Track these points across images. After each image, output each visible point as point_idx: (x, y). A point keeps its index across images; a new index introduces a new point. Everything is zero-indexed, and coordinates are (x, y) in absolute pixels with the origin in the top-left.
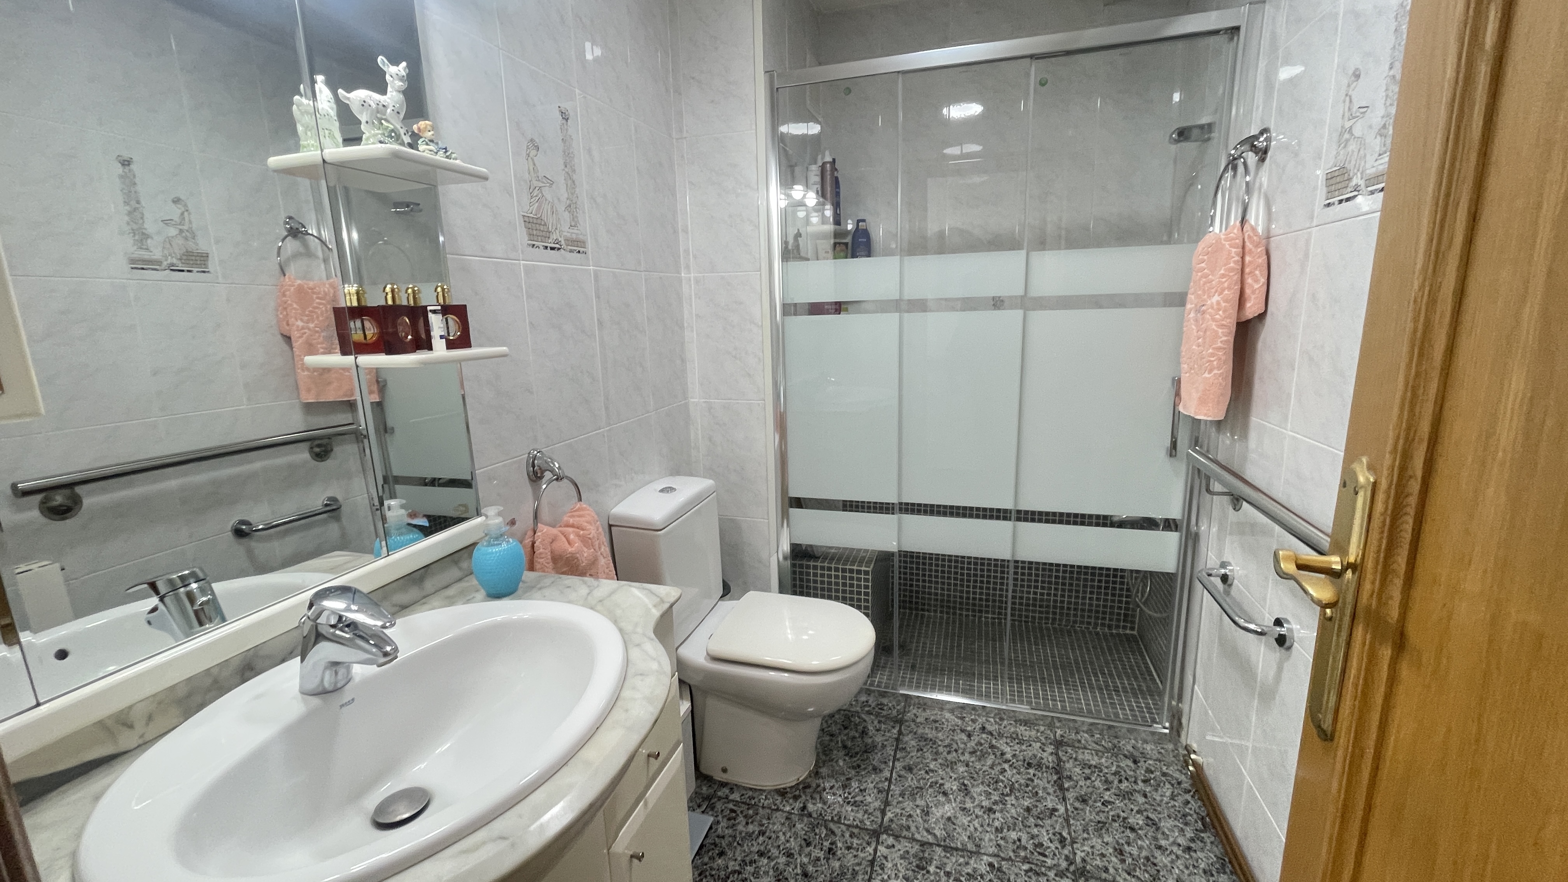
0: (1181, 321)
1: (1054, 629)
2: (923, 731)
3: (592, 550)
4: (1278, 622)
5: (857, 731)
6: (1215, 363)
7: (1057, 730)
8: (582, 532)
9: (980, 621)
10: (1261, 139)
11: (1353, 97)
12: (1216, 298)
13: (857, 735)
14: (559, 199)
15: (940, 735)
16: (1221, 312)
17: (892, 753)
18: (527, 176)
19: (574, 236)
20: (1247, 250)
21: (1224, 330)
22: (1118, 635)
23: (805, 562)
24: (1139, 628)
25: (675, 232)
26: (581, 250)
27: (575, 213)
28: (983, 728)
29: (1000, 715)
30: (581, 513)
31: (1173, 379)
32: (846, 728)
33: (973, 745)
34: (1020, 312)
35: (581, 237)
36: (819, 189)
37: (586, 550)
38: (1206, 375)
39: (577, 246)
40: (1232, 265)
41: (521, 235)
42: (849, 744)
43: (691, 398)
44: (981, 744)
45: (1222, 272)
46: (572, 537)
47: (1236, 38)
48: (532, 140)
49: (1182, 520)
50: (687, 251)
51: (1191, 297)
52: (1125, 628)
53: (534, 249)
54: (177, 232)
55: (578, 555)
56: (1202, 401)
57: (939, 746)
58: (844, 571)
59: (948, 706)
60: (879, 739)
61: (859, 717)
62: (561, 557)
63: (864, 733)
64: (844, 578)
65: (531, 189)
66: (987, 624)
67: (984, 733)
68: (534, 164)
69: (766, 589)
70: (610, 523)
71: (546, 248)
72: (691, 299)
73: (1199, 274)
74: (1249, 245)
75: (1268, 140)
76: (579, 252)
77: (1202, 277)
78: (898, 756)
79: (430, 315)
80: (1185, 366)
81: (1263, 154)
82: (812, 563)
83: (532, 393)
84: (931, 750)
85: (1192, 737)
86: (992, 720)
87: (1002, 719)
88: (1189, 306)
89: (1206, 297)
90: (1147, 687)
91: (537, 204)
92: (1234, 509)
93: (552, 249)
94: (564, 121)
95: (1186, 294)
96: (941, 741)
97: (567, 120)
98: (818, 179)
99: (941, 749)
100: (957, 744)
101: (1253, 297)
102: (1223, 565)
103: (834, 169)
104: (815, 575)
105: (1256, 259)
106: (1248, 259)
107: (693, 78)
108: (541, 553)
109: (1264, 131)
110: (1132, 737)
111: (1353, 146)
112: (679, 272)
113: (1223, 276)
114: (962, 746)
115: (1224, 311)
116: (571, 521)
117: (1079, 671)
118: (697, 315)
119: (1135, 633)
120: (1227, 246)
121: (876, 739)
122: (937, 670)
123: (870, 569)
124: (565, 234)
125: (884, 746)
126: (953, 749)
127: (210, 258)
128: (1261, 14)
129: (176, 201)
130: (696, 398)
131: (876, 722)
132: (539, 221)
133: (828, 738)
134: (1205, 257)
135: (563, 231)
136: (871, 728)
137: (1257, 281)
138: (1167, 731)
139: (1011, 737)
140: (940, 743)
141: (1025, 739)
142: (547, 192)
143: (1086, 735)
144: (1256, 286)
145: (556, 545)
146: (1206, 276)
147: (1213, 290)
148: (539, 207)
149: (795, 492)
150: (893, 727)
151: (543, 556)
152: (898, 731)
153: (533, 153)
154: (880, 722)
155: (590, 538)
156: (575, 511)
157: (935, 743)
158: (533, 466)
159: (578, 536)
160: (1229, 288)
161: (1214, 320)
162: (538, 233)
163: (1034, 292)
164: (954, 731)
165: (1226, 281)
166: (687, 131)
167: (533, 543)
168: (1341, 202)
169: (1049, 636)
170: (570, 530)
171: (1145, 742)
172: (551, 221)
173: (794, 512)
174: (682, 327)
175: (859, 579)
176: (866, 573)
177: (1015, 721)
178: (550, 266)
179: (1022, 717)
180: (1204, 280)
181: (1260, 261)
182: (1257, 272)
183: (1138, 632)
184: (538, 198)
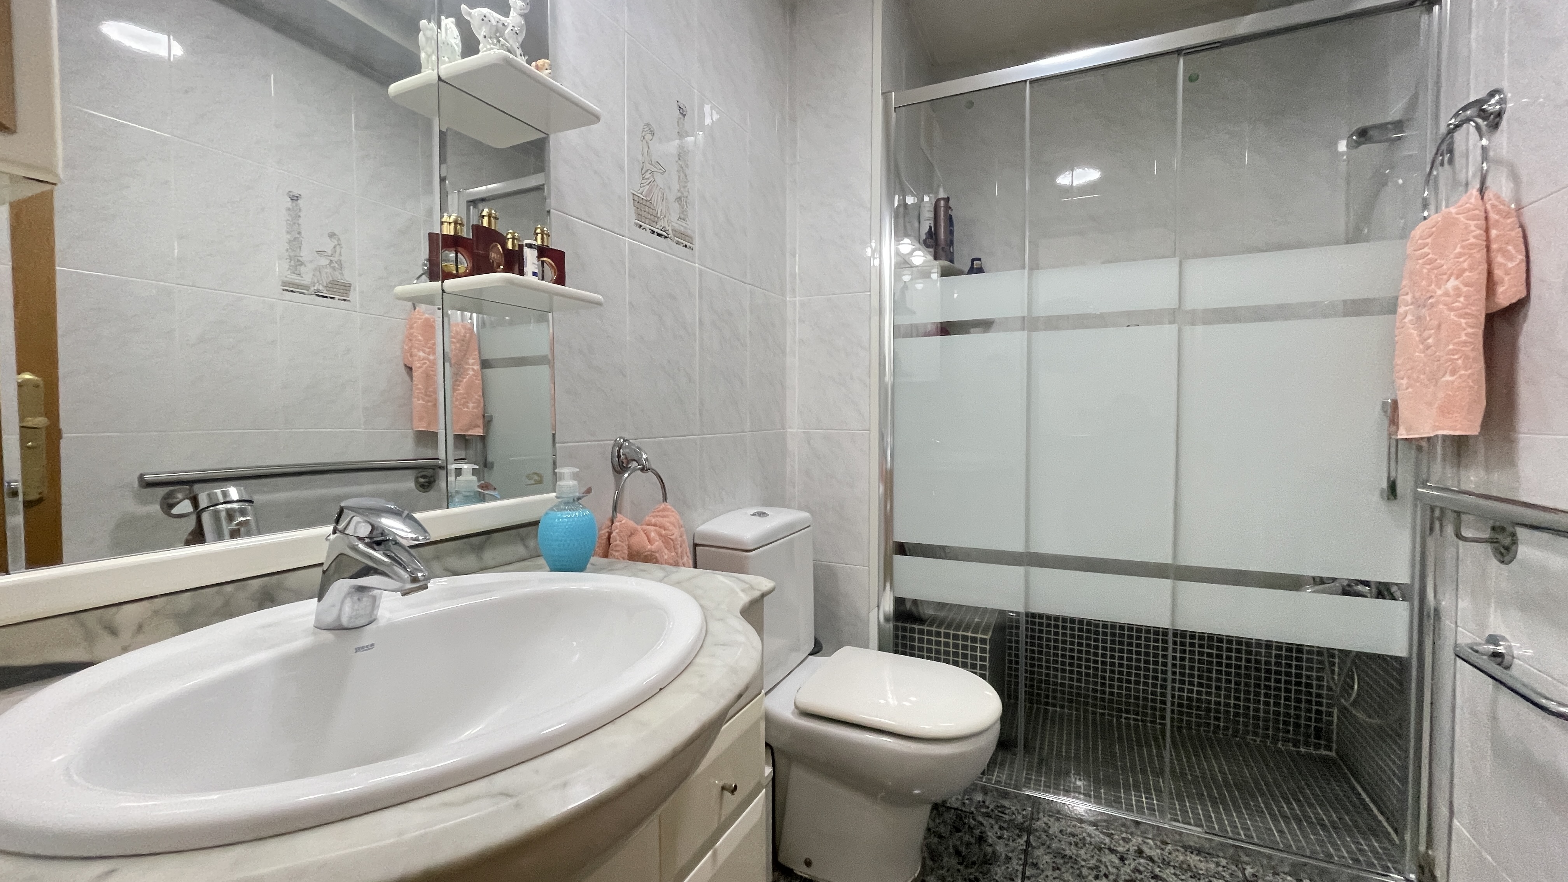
1: (1219, 741)
2: (1058, 845)
3: (673, 554)
5: (972, 837)
6: (1460, 362)
7: (1245, 866)
8: (664, 532)
9: (1119, 723)
10: (1493, 101)
12: (1452, 283)
13: (973, 840)
14: (669, 188)
15: (1082, 852)
16: (1462, 299)
17: (1020, 868)
18: (640, 157)
19: (682, 229)
20: (1491, 222)
21: (1470, 321)
22: (1310, 755)
23: (908, 625)
24: (1338, 748)
25: (783, 252)
26: (688, 244)
27: (685, 207)
28: (1140, 852)
29: (1162, 837)
30: (665, 513)
31: (1384, 404)
32: (958, 830)
33: (1128, 871)
34: (1174, 327)
35: (689, 232)
36: (932, 225)
37: (666, 551)
38: (1448, 378)
39: (685, 240)
40: (1472, 240)
41: (629, 212)
42: (963, 849)
43: (790, 428)
44: (1140, 872)
45: (1458, 250)
46: (653, 534)
48: (648, 124)
49: (1410, 586)
50: (793, 276)
51: (1406, 296)
52: (1317, 746)
53: (641, 230)
54: (328, 262)
55: (657, 555)
56: (1443, 413)
57: (1083, 866)
58: (956, 637)
60: (1000, 848)
61: (974, 819)
62: (636, 547)
63: (981, 839)
64: (956, 646)
65: (643, 172)
66: (1128, 726)
67: (1143, 857)
68: (648, 148)
69: (866, 646)
70: (697, 542)
71: (653, 232)
72: (795, 324)
73: (1420, 261)
74: (1493, 216)
75: (1502, 101)
76: (686, 246)
77: (1424, 264)
78: (1028, 874)
79: (525, 255)
80: (1405, 382)
81: (1495, 118)
82: (916, 627)
83: (625, 376)
84: (1071, 871)
86: (1151, 842)
87: (1164, 842)
88: (1401, 310)
89: (1433, 286)
91: (648, 187)
92: (1502, 562)
93: (659, 235)
94: (681, 116)
95: (1397, 298)
96: (1084, 860)
97: (684, 116)
98: (932, 215)
99: (1085, 871)
100: (1106, 867)
101: (1506, 278)
102: (1493, 640)
103: (948, 208)
104: (921, 641)
105: (1505, 233)
106: (1494, 233)
107: (809, 105)
108: (616, 546)
112: (783, 295)
113: (1460, 255)
114: (1114, 870)
115: (1467, 297)
116: (653, 520)
117: (1262, 795)
118: (801, 340)
119: (1333, 754)
120: (1462, 219)
121: (998, 848)
122: (1067, 772)
123: (988, 637)
124: (673, 224)
125: (1008, 859)
126: (1102, 874)
127: (352, 288)
129: (332, 235)
130: (794, 428)
131: (996, 827)
132: (648, 204)
133: (936, 840)
134: (1428, 241)
135: (671, 221)
136: (990, 834)
137: (1511, 258)
139: (1181, 868)
140: (1083, 863)
141: (1201, 872)
142: (659, 178)
144: (1511, 264)
145: (634, 540)
146: (1431, 262)
147: (1446, 275)
148: (650, 191)
149: (902, 535)
150: (1019, 836)
151: (618, 549)
152: (1026, 842)
153: (648, 137)
154: (1001, 828)
155: (672, 540)
156: (658, 511)
157: (1076, 862)
158: (619, 456)
159: (660, 535)
160: (1471, 269)
161: (1451, 309)
162: (646, 215)
163: (1190, 304)
164: (1100, 849)
165: (1465, 261)
166: (800, 158)
167: (610, 533)
170: (653, 528)
172: (660, 208)
173: (899, 559)
174: (784, 352)
175: (974, 649)
176: (983, 641)
177: (1184, 847)
178: (654, 251)
179: (1193, 843)
180: (1428, 267)
181: (1513, 234)
182: (1510, 248)
183: (1337, 753)
184: (649, 181)
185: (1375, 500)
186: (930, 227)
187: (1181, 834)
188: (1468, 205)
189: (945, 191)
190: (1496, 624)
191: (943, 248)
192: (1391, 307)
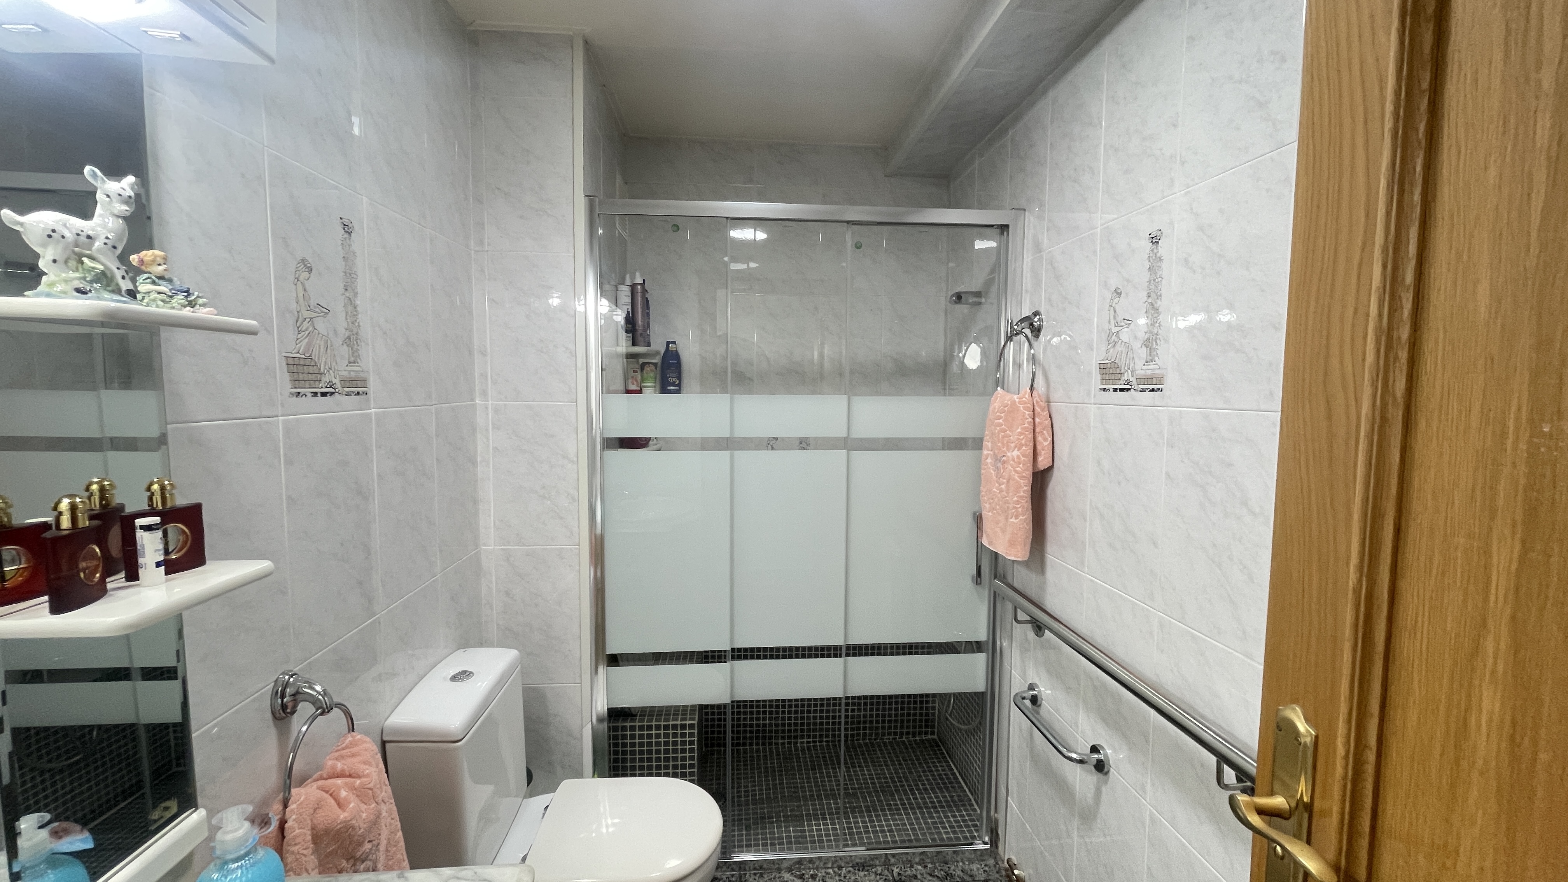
0: (978, 464)
3: (373, 805)
4: (1094, 749)
6: (1020, 510)
7: (893, 868)
8: (358, 782)
9: (796, 749)
10: (1036, 319)
11: (1117, 310)
12: (1016, 453)
16: (1021, 465)
18: (294, 306)
19: (353, 375)
20: (1036, 412)
22: (922, 741)
24: (938, 731)
25: (471, 352)
26: (362, 390)
27: (356, 347)
29: (837, 864)
30: (354, 750)
31: (975, 514)
35: (361, 374)
36: (630, 310)
37: (363, 807)
38: (1013, 520)
39: (356, 386)
40: (1026, 425)
41: (283, 383)
43: (485, 545)
45: (1019, 430)
46: (343, 793)
47: (1005, 233)
48: (303, 261)
49: (987, 642)
50: (484, 376)
51: (987, 444)
52: (926, 733)
53: (299, 399)
55: (354, 822)
56: (1012, 544)
59: (785, 865)
62: (327, 832)
65: (299, 322)
66: (803, 749)
68: (305, 290)
69: (580, 774)
70: (385, 739)
71: (315, 394)
72: (487, 430)
73: (998, 427)
74: (1037, 409)
75: (1040, 319)
76: (358, 393)
77: (1001, 431)
79: (139, 534)
80: (987, 505)
81: (1037, 331)
85: (1010, 850)
87: (840, 868)
88: (985, 452)
89: (1005, 449)
90: (959, 796)
91: (306, 340)
92: (1037, 635)
93: (324, 394)
94: (346, 236)
95: (982, 441)
97: (350, 233)
98: (629, 300)
101: (1043, 452)
102: (1031, 687)
103: (645, 291)
105: (1042, 420)
106: (1037, 420)
107: (499, 189)
108: (295, 836)
109: (1036, 314)
110: (959, 859)
111: (1119, 348)
112: (472, 400)
113: (1021, 434)
115: (1023, 464)
116: (339, 765)
117: (898, 791)
118: (496, 449)
119: (935, 737)
120: (1022, 409)
122: (763, 818)
123: (695, 722)
128: (1023, 217)
130: (490, 546)
132: (308, 362)
134: (1002, 415)
135: (338, 370)
137: (1045, 439)
138: (987, 846)
142: (320, 324)
143: (920, 867)
144: (1046, 444)
145: (319, 817)
146: (1005, 431)
147: (1013, 445)
148: (309, 345)
149: (613, 648)
151: (301, 840)
153: (304, 276)
155: (370, 789)
156: (343, 749)
158: (282, 698)
159: (353, 788)
160: (1026, 445)
161: (1016, 472)
162: (306, 377)
163: (856, 435)
165: (1023, 439)
166: (489, 245)
167: (283, 821)
168: (1115, 390)
169: (863, 754)
170: (339, 781)
171: (971, 861)
172: (323, 360)
173: (609, 670)
174: (474, 463)
175: (683, 735)
176: (692, 726)
177: (853, 867)
178: (318, 418)
179: (858, 861)
180: (1003, 434)
181: (1046, 422)
182: (1045, 432)
183: (938, 735)
184: (307, 333)
185: (968, 583)
186: (628, 312)
187: (851, 856)
188: (1024, 399)
189: (641, 276)
190: (1033, 678)
191: (641, 334)
192: (978, 444)
